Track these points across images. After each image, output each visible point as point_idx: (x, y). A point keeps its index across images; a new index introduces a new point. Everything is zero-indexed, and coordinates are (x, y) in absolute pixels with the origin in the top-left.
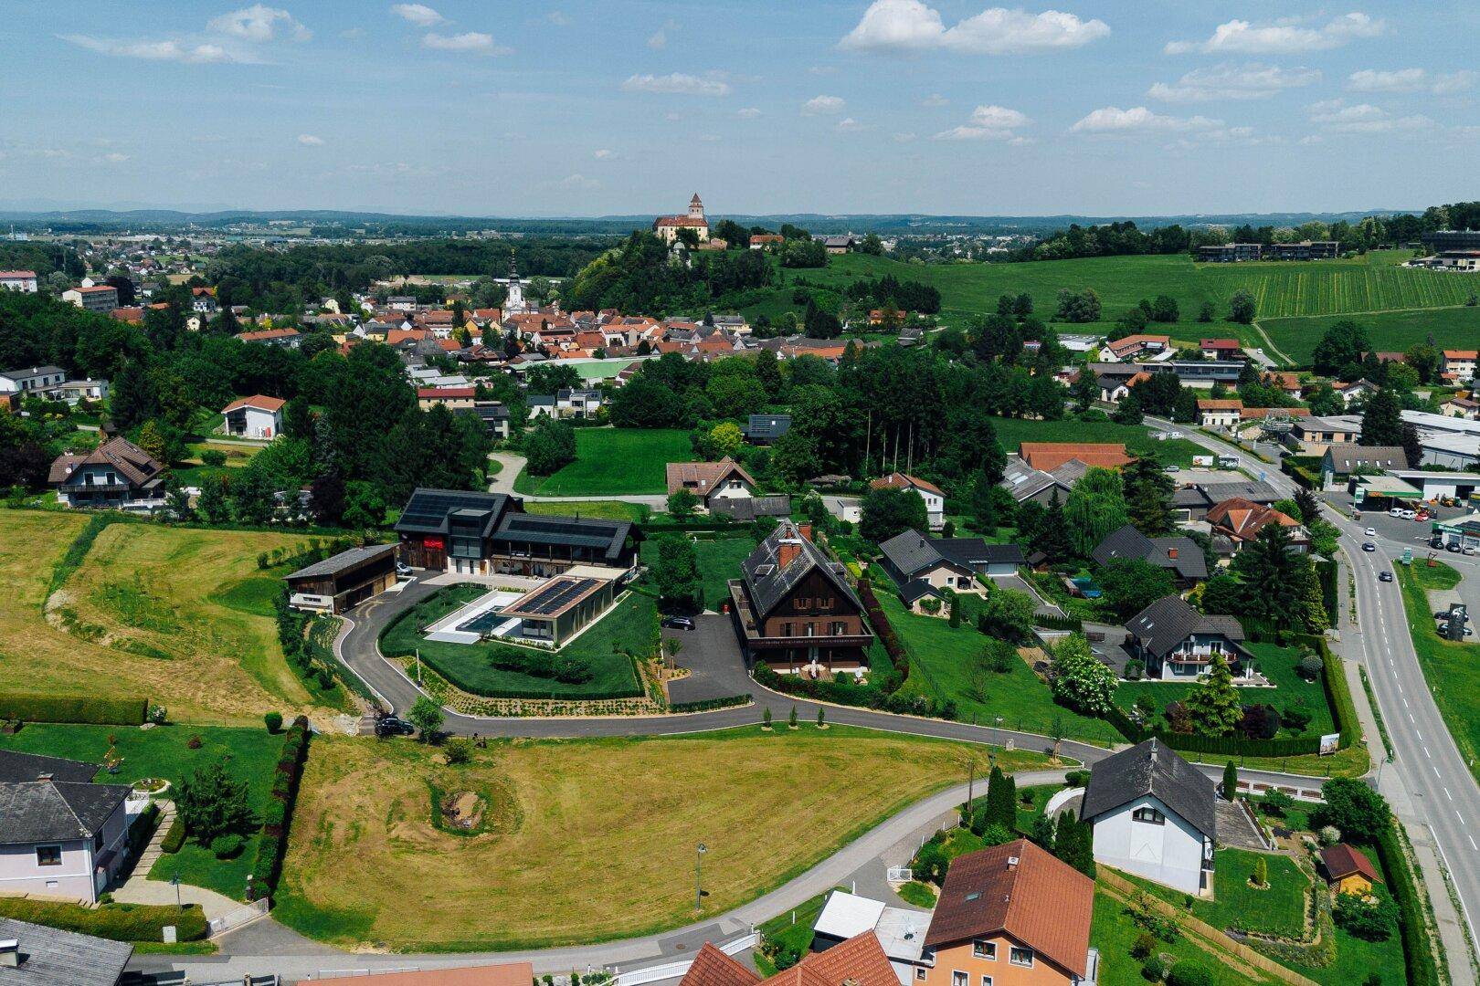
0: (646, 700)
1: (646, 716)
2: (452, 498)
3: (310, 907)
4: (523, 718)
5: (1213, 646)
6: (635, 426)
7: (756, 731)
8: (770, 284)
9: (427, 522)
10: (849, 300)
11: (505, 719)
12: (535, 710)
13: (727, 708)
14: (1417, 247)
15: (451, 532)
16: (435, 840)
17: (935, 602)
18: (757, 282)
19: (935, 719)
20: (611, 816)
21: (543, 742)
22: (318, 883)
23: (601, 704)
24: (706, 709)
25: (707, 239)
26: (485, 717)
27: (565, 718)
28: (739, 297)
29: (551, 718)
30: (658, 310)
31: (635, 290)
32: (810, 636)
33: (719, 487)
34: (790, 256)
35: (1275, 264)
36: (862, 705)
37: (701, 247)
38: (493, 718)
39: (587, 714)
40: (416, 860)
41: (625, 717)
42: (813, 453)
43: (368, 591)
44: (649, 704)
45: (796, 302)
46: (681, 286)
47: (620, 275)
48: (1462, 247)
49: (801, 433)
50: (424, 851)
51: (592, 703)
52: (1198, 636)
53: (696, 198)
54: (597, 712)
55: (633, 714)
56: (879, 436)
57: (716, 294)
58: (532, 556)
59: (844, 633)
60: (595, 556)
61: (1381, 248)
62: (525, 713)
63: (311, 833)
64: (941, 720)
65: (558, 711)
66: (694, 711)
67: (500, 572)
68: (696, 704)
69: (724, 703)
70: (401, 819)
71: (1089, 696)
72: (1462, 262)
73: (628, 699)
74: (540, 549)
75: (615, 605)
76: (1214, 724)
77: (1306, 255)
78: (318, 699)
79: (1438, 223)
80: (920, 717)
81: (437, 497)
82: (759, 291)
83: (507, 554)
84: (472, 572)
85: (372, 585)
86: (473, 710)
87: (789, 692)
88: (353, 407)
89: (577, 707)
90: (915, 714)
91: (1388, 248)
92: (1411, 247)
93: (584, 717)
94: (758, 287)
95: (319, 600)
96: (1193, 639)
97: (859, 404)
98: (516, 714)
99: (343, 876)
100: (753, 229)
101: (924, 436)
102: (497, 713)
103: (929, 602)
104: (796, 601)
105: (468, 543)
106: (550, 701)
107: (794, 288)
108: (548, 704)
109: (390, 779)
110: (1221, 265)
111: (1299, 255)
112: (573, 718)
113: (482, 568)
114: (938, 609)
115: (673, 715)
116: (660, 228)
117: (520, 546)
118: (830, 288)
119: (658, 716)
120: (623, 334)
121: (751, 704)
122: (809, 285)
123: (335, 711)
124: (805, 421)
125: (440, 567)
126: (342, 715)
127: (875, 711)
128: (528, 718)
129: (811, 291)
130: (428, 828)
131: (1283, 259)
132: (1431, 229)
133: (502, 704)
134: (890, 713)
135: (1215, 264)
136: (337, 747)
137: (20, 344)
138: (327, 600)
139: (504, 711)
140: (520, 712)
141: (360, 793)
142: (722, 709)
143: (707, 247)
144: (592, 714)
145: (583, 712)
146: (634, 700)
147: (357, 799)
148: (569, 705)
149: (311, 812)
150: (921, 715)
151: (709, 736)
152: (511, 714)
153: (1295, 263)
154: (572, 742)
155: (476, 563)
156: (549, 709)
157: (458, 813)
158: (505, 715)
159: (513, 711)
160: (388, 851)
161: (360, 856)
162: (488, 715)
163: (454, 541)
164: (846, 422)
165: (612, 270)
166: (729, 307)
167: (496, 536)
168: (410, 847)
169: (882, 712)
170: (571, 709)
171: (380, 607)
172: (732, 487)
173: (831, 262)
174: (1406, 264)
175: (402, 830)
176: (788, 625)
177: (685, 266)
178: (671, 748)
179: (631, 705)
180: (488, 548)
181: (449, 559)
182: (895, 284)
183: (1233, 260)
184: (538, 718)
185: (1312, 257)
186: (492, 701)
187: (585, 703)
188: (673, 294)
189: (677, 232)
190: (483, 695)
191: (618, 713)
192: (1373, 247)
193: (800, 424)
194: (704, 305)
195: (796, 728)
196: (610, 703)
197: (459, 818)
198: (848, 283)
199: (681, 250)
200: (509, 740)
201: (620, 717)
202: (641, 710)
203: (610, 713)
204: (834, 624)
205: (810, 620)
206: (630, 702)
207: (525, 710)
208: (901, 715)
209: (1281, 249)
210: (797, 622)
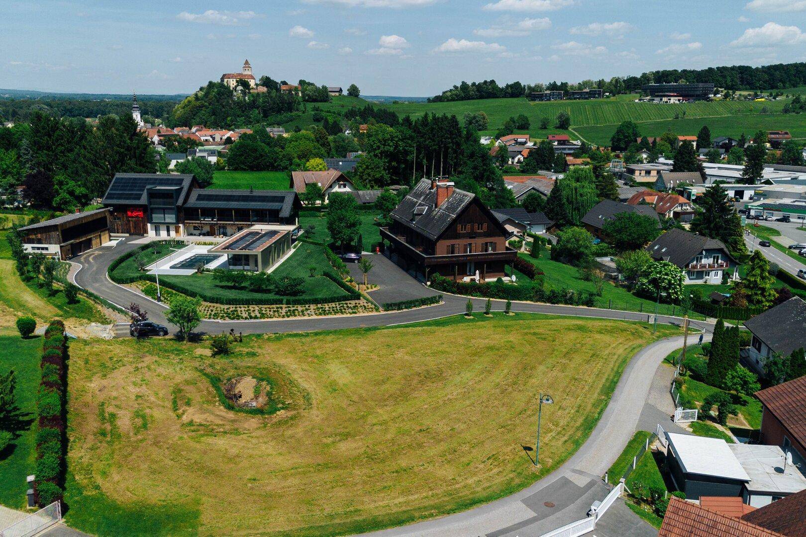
0: (362, 302)
1: (366, 314)
2: (147, 179)
3: (115, 507)
4: (262, 320)
5: (714, 258)
6: (245, 170)
7: (461, 320)
8: (298, 110)
9: (128, 197)
10: (346, 119)
11: (247, 321)
12: (271, 313)
13: (425, 307)
14: (640, 93)
15: (150, 203)
16: (233, 421)
17: (519, 242)
18: (290, 109)
19: (581, 307)
20: (390, 388)
21: (290, 336)
22: (116, 477)
23: (326, 307)
24: (410, 307)
25: (255, 87)
26: (228, 321)
27: (299, 318)
28: (280, 117)
29: (286, 319)
30: (230, 126)
31: (214, 114)
32: (468, 253)
33: (331, 187)
34: (308, 95)
35: (572, 101)
36: (526, 300)
37: (251, 91)
38: (236, 321)
39: (316, 314)
40: (221, 443)
41: (349, 315)
42: (384, 169)
43: (88, 244)
44: (366, 304)
45: (314, 121)
46: (243, 112)
47: (203, 106)
48: (665, 92)
50: (225, 433)
51: (319, 306)
52: (707, 250)
53: (247, 63)
54: (324, 312)
55: (355, 313)
56: (422, 160)
57: (266, 116)
58: (218, 220)
59: (494, 249)
60: (273, 217)
61: (622, 93)
62: (263, 316)
63: (93, 424)
64: (585, 307)
65: (293, 313)
66: (402, 309)
67: (191, 234)
68: (404, 303)
69: (424, 302)
70: (188, 404)
72: (665, 99)
73: (348, 302)
74: (224, 214)
75: (293, 251)
76: (759, 302)
77: (587, 96)
78: (66, 312)
79: (649, 80)
80: (570, 306)
81: (135, 179)
82: (292, 114)
83: (199, 220)
84: (169, 235)
85: (90, 240)
86: (216, 316)
87: (466, 293)
88: (50, 136)
89: (307, 310)
90: (566, 303)
91: (626, 93)
92: (637, 93)
93: (315, 317)
94: (291, 112)
95: (47, 249)
96: (704, 252)
97: (412, 138)
98: (256, 317)
99: (144, 466)
100: (282, 82)
101: (452, 160)
102: (238, 317)
103: (515, 242)
104: (459, 227)
105: (164, 211)
106: (284, 306)
107: (313, 113)
108: (281, 308)
109: (162, 370)
110: (544, 102)
111: (583, 96)
112: (306, 318)
113: (177, 231)
114: (521, 247)
115: (386, 313)
116: (226, 80)
117: (208, 212)
118: (334, 113)
119: (375, 313)
120: (211, 136)
121: (442, 303)
122: (322, 111)
123: (85, 321)
125: (143, 232)
126: (93, 324)
127: (536, 303)
128: (266, 320)
129: (324, 114)
130: (221, 410)
131: (575, 99)
132: (645, 84)
133: (242, 310)
134: (548, 304)
135: (541, 102)
136: (96, 348)
138: (54, 249)
139: (244, 315)
140: (259, 315)
141: (135, 384)
142: (423, 307)
143: (256, 91)
144: (320, 314)
145: (313, 314)
146: (353, 302)
147: (133, 390)
148: (300, 308)
149: (86, 405)
150: (571, 304)
151: (428, 324)
152: (251, 318)
153: (581, 101)
154: (316, 334)
155: (172, 228)
156: (284, 311)
157: (240, 397)
158: (246, 318)
159: (253, 315)
160: (185, 436)
161: (156, 443)
162: (230, 318)
163: (153, 211)
164: (403, 149)
165: (198, 103)
166: (274, 124)
167: (188, 205)
168: (209, 430)
169: (542, 304)
170: (302, 311)
171: (100, 255)
173: (332, 99)
174: (637, 101)
175: (191, 414)
177: (245, 100)
178: (405, 334)
179: (352, 306)
180: (182, 215)
181: (149, 225)
182: (372, 110)
183: (549, 100)
184: (275, 319)
185: (590, 97)
186: (232, 308)
187: (313, 307)
188: (238, 116)
189: (237, 82)
190: (222, 303)
191: (342, 313)
192: (619, 93)
194: (258, 122)
195: (490, 315)
196: (334, 306)
197: (242, 401)
198: (344, 111)
199: (241, 90)
200: (259, 335)
201: (345, 316)
202: (360, 310)
203: (336, 313)
204: (486, 243)
205: (469, 241)
206: (350, 303)
207: (263, 314)
208: (556, 305)
209: (574, 94)
210: (459, 243)
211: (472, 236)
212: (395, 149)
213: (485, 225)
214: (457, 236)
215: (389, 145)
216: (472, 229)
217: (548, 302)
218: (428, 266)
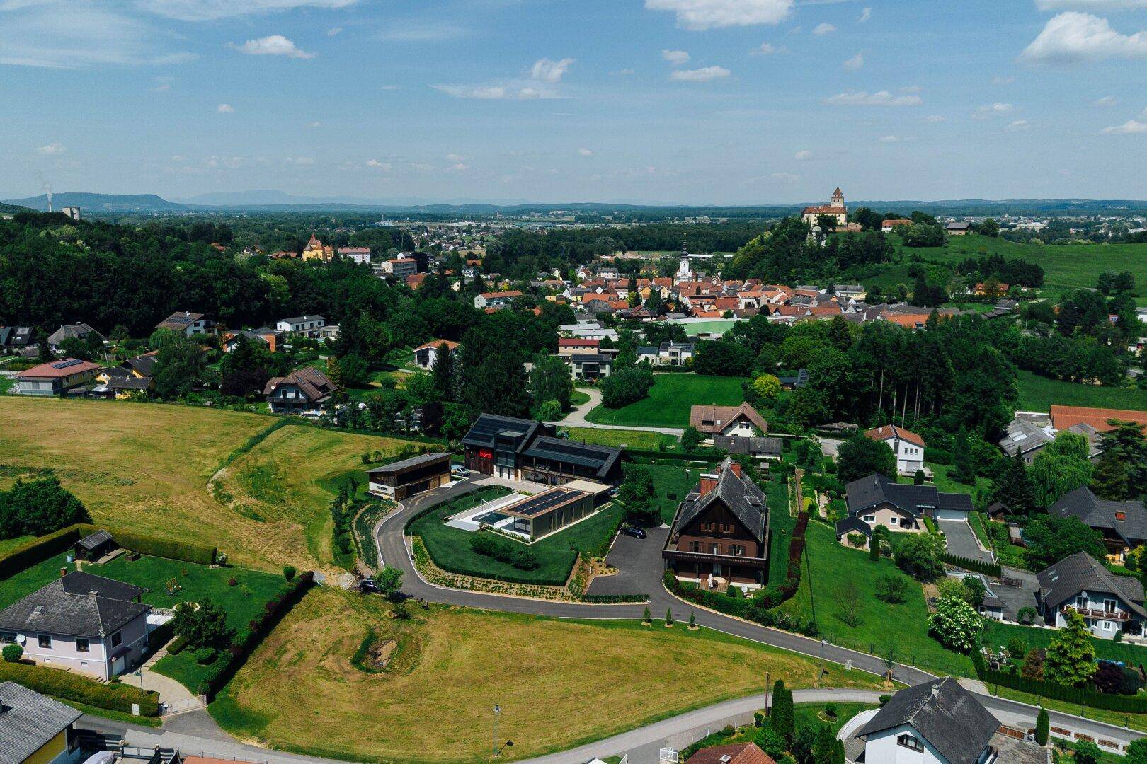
0: (563, 589)
1: (561, 602)
2: (503, 422)
3: (234, 707)
4: (470, 591)
5: (1107, 603)
6: (711, 374)
7: (638, 625)
8: (889, 260)
9: (482, 438)
10: (958, 274)
11: (457, 590)
12: (481, 586)
13: (626, 604)
15: (496, 447)
16: (346, 672)
17: (860, 537)
18: (878, 259)
19: (797, 635)
20: (482, 674)
21: (472, 611)
22: (251, 690)
23: (529, 588)
24: (609, 602)
25: (845, 223)
26: (444, 587)
27: (500, 595)
28: (862, 270)
29: (490, 594)
30: (793, 280)
31: (777, 264)
32: (715, 555)
33: (731, 426)
34: (912, 237)
36: (738, 615)
37: (838, 230)
38: (449, 589)
39: (517, 594)
40: (325, 684)
41: (544, 600)
43: (425, 486)
44: (565, 592)
45: (910, 275)
46: (815, 261)
47: (767, 252)
49: (814, 387)
50: (335, 679)
51: (523, 586)
52: (1089, 592)
53: (838, 191)
54: (525, 593)
55: (551, 598)
56: (890, 393)
57: (843, 268)
58: (550, 470)
59: (743, 554)
60: (589, 473)
62: (472, 588)
63: (269, 654)
64: (801, 636)
65: (496, 589)
66: (599, 602)
67: (529, 480)
68: (601, 597)
69: (625, 599)
70: (334, 654)
71: (951, 633)
73: (550, 587)
74: (554, 465)
75: (596, 512)
76: (1067, 674)
78: (337, 560)
80: (784, 632)
81: (493, 421)
82: (880, 265)
83: (532, 466)
84: (509, 478)
85: (429, 481)
86: (437, 581)
87: (683, 596)
89: (511, 588)
90: (779, 628)
93: (514, 596)
94: (879, 263)
95: (386, 489)
96: (1084, 595)
98: (466, 588)
99: (270, 688)
100: (887, 215)
101: (930, 396)
102: (453, 585)
103: (856, 536)
104: (703, 524)
105: (507, 456)
106: (493, 581)
107: (910, 264)
108: (491, 583)
109: (346, 624)
112: (506, 596)
113: (516, 476)
114: (864, 543)
115: (581, 603)
116: (806, 215)
117: (541, 461)
118: (942, 264)
119: (570, 602)
120: (756, 298)
121: (648, 602)
122: (924, 261)
123: (344, 570)
124: (818, 377)
125: (489, 473)
126: (347, 574)
127: (747, 622)
128: (474, 592)
129: (924, 266)
130: (347, 664)
133: (458, 579)
134: (759, 625)
136: (330, 595)
137: (316, 299)
138: (391, 490)
139: (458, 584)
140: (469, 586)
141: (320, 631)
142: (622, 604)
143: (845, 230)
144: (520, 594)
145: (514, 592)
146: (554, 588)
147: (315, 635)
148: (506, 585)
149: (277, 640)
150: (787, 630)
151: (598, 624)
152: (462, 587)
154: (492, 614)
155: (512, 471)
156: (490, 587)
157: (380, 655)
158: (458, 587)
159: (465, 585)
160: (311, 675)
161: (289, 677)
162: (447, 586)
163: (499, 454)
165: (761, 248)
166: (852, 279)
167: (527, 453)
168: (326, 674)
169: (753, 623)
170: (507, 589)
171: (430, 497)
172: (741, 427)
173: (948, 242)
175: (329, 663)
176: (697, 543)
177: (819, 245)
178: (561, 629)
179: (551, 591)
180: (520, 461)
181: (495, 467)
182: (1002, 261)
184: (480, 592)
186: (451, 575)
187: (518, 586)
188: (807, 267)
189: (819, 218)
190: (448, 570)
191: (540, 596)
193: (815, 379)
194: (831, 276)
195: (671, 626)
196: (536, 588)
197: (380, 659)
198: (960, 259)
199: (817, 233)
200: (449, 606)
201: (541, 600)
202: (558, 596)
203: (534, 595)
204: (733, 546)
205: (715, 541)
207: (473, 586)
208: (768, 627)
210: (704, 542)
211: (718, 536)
213: (732, 527)
214: (701, 534)
215: (832, 375)
216: (717, 527)
217: (761, 623)
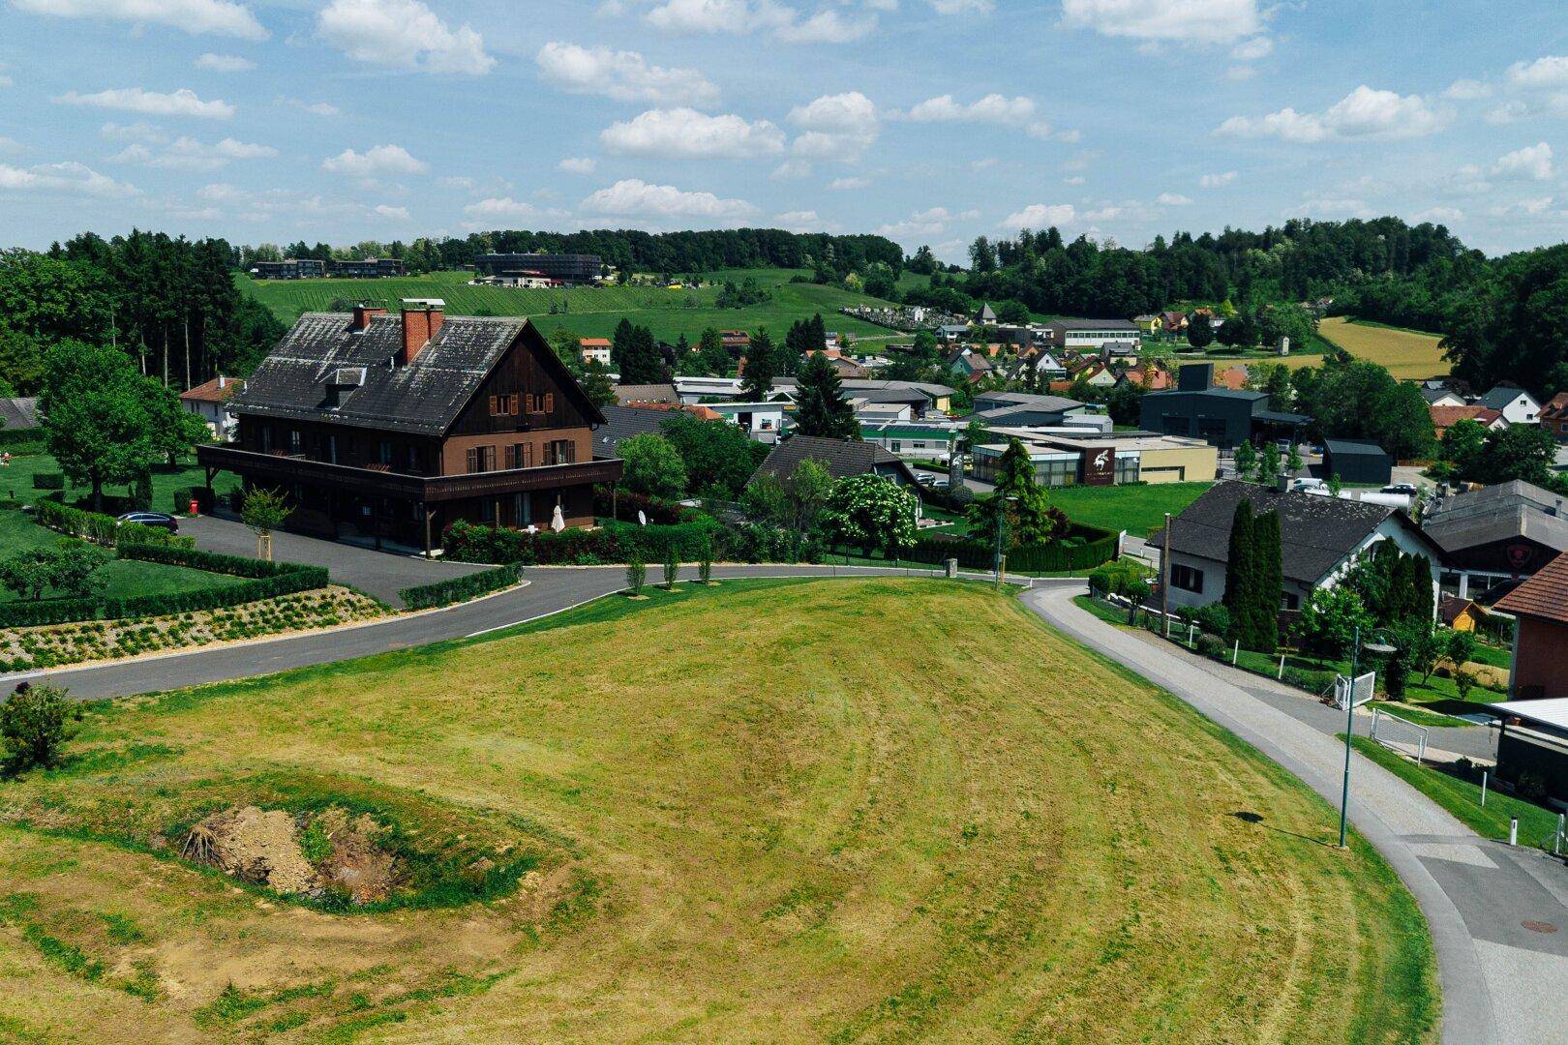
1: (362, 623)
4: (46, 672)
12: (70, 647)
14: (472, 269)
16: (407, 945)
21: (211, 692)
23: (242, 612)
24: (464, 597)
29: (128, 659)
32: (514, 469)
35: (344, 280)
39: (219, 637)
40: (455, 1033)
44: (353, 598)
48: (518, 268)
51: (219, 612)
54: (242, 629)
55: (332, 623)
61: (440, 270)
62: (43, 658)
64: (807, 565)
65: (143, 642)
70: (126, 935)
72: (522, 281)
73: (302, 595)
77: (373, 272)
79: (484, 247)
80: (785, 565)
89: (185, 627)
90: (774, 559)
91: (446, 270)
92: (467, 269)
93: (217, 646)
98: (19, 665)
104: (493, 403)
106: (102, 622)
108: (99, 629)
110: (286, 282)
111: (366, 271)
112: (194, 649)
115: (415, 615)
119: (384, 619)
121: (525, 583)
127: (721, 565)
128: (61, 669)
131: (350, 276)
132: (478, 253)
135: (276, 281)
140: (28, 658)
142: (492, 594)
144: (232, 636)
145: (208, 635)
146: (315, 594)
150: (783, 561)
153: (362, 280)
154: (290, 678)
156: (109, 639)
168: (347, 1004)
170: (172, 633)
174: (471, 283)
176: (481, 448)
179: (316, 603)
183: (297, 277)
184: (89, 665)
185: (382, 274)
187: (200, 617)
191: (296, 626)
192: (434, 268)
195: (677, 590)
196: (263, 608)
200: (104, 705)
201: (306, 633)
202: (341, 612)
203: (278, 628)
204: (554, 443)
205: (515, 438)
206: (308, 598)
207: (39, 651)
209: (346, 266)
210: (498, 443)
211: (522, 425)
212: (70, 310)
213: (549, 398)
214: (490, 427)
215: (52, 300)
216: (522, 408)
218: (431, 506)
